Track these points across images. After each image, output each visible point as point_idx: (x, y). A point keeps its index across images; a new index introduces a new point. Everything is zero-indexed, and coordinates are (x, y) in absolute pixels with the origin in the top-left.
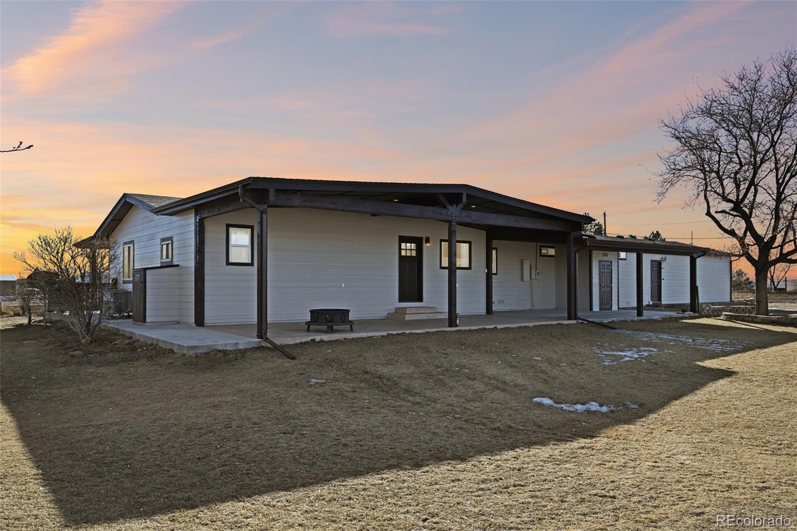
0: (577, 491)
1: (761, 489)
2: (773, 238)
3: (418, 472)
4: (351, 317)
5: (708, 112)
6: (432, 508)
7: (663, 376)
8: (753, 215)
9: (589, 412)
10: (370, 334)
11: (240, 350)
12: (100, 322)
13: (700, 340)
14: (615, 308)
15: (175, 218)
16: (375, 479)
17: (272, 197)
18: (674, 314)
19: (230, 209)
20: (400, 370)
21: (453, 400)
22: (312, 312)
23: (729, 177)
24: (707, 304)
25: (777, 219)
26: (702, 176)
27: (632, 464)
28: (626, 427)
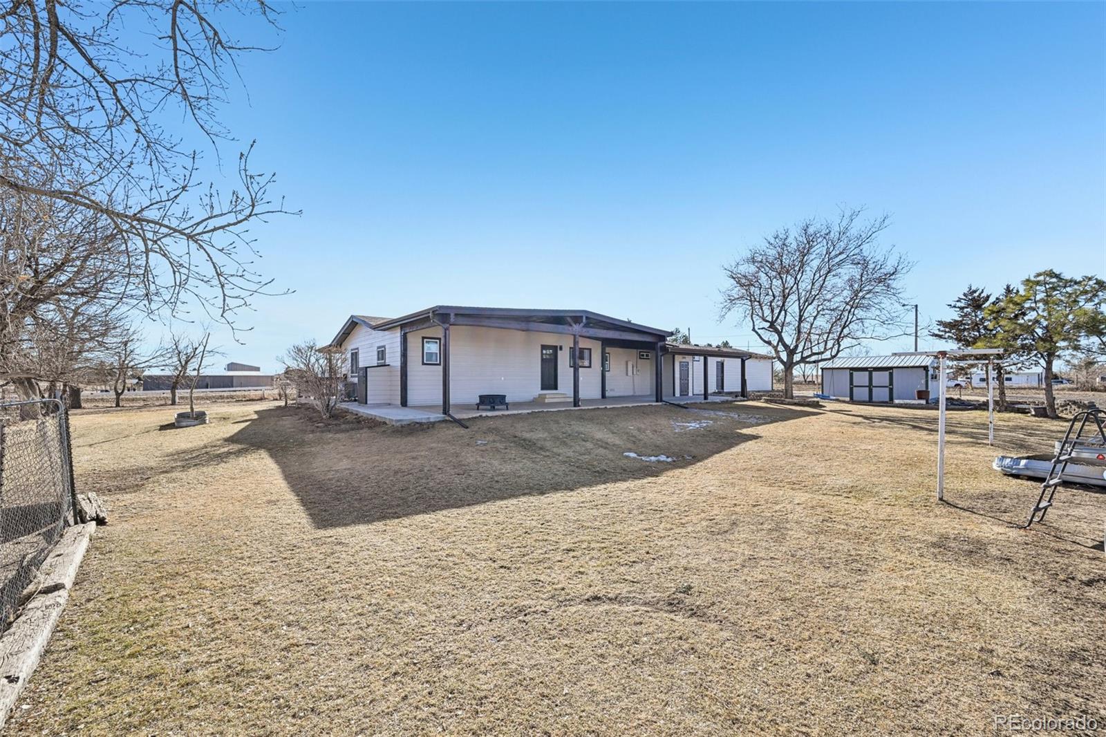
0: (640, 507)
1: (754, 506)
2: (796, 347)
3: (542, 497)
4: (507, 400)
5: (753, 260)
6: (548, 518)
7: (713, 439)
8: (784, 330)
9: (659, 461)
10: (520, 412)
11: (431, 423)
12: (335, 404)
13: (744, 416)
14: (690, 394)
15: (386, 333)
16: (514, 501)
17: (452, 319)
18: (730, 398)
19: (424, 326)
20: (539, 435)
21: (571, 454)
22: (480, 397)
23: (766, 305)
24: (753, 391)
25: (799, 332)
26: (749, 303)
27: (678, 492)
28: (680, 470)
